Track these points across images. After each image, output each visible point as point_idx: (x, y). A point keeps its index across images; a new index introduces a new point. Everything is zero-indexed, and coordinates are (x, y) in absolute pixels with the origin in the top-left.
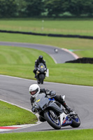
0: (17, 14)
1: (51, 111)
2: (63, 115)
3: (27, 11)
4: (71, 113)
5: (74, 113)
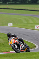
0: (27, 2)
3: (32, 1)
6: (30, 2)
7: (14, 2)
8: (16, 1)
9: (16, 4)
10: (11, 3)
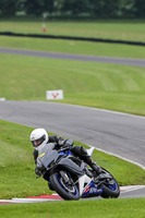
0: (120, 13)
1: (62, 173)
2: (84, 180)
3: (135, 9)
4: (102, 176)
5: (107, 175)
7: (69, 13)
8: (77, 10)
9: (75, 18)
10: (59, 14)
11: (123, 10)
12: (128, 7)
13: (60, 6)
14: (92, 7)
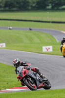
0: (30, 8)
3: (37, 6)
6: (34, 7)
7: (7, 8)
8: (11, 7)
9: (10, 11)
10: (3, 9)
11: (32, 6)
12: (34, 5)
13: (3, 6)
14: (17, 5)
